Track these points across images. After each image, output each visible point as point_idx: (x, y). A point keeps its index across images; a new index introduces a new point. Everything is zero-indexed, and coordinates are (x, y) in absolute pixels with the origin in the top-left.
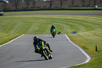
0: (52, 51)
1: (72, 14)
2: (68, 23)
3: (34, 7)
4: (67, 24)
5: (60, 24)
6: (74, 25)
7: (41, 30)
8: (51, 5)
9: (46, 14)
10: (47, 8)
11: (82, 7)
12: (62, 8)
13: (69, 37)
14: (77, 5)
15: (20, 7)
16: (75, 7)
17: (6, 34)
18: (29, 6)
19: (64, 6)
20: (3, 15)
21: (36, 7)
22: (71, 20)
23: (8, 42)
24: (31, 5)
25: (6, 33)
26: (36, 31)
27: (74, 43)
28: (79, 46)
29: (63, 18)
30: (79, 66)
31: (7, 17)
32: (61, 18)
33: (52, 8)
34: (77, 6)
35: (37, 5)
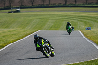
0: (53, 49)
1: (86, 11)
2: (83, 20)
3: (49, 4)
4: (81, 21)
5: (74, 21)
6: (87, 22)
7: (57, 26)
8: (66, 3)
9: (61, 11)
10: (62, 5)
11: (96, 4)
12: (77, 5)
13: (83, 33)
14: (91, 2)
15: (36, 4)
16: (89, 4)
17: (22, 30)
18: (45, 4)
19: (79, 4)
20: (20, 12)
21: (52, 4)
22: (85, 16)
23: (24, 37)
24: (47, 3)
25: (23, 28)
26: (52, 27)
27: (88, 39)
28: (93, 42)
29: (77, 15)
30: (93, 61)
31: (23, 13)
32: (75, 15)
33: (67, 5)
34: (91, 4)
35: (52, 2)
